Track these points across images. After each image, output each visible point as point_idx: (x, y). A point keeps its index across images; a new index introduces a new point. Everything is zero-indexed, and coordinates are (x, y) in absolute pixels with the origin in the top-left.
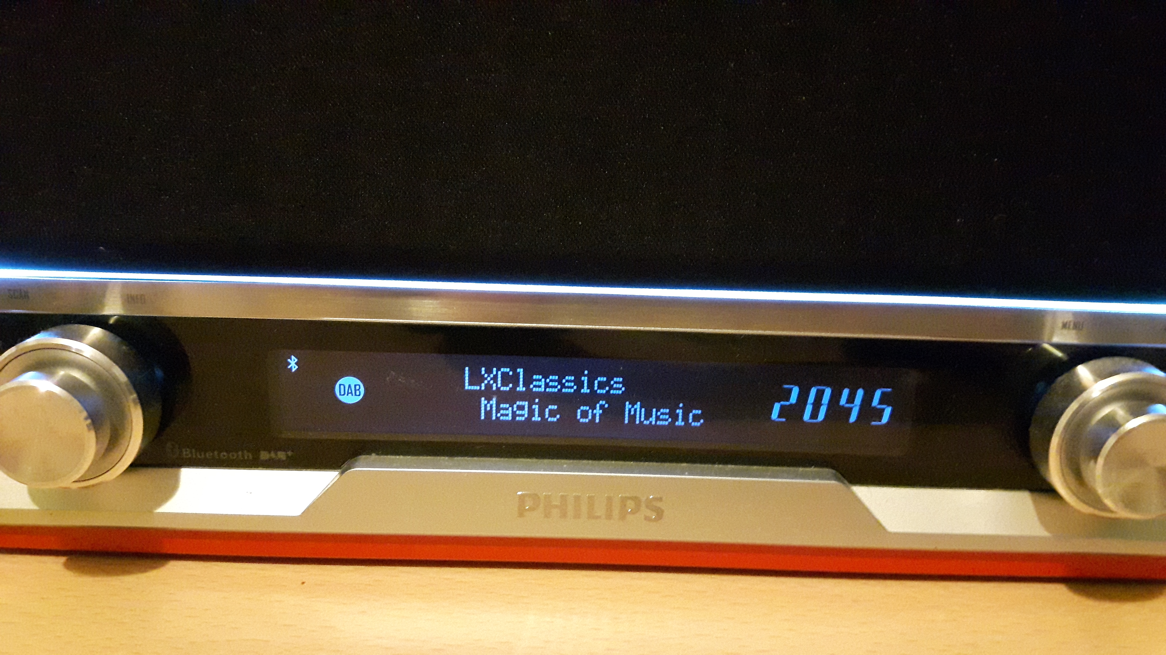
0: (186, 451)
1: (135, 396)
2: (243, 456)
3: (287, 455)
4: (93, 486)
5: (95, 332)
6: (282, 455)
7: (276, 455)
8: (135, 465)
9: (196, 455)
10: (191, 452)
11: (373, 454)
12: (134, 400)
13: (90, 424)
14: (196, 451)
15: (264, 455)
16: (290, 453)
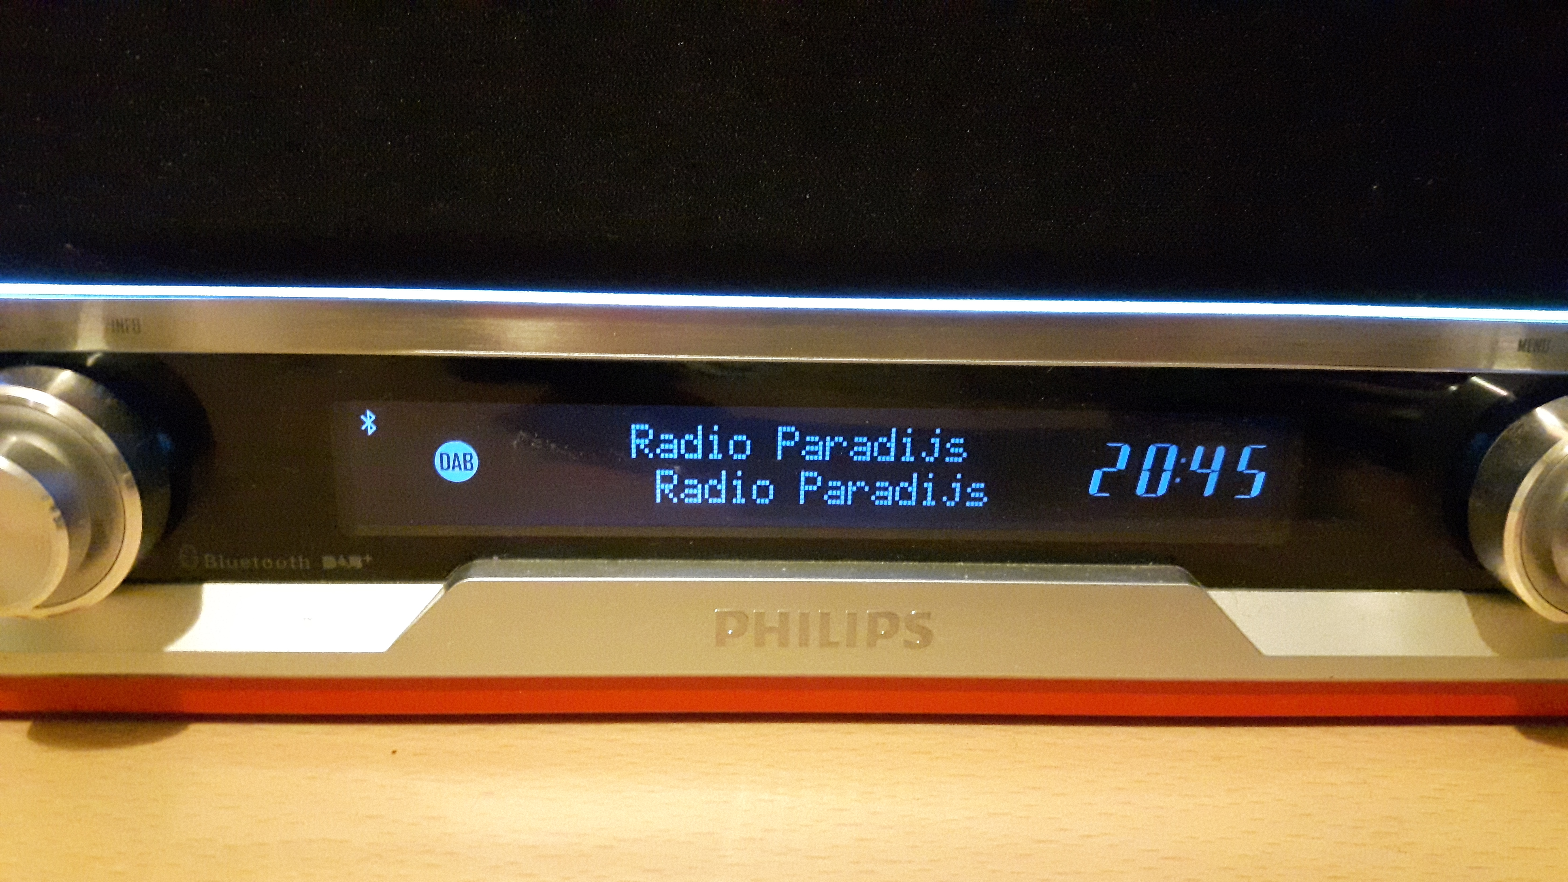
0: (211, 558)
1: (128, 475)
2: (297, 564)
3: (364, 561)
4: (66, 613)
5: (65, 377)
6: (356, 562)
7: (348, 561)
8: (132, 581)
9: (225, 564)
10: (218, 560)
11: (495, 558)
12: (127, 482)
13: (59, 518)
14: (225, 558)
15: (329, 562)
16: (368, 558)
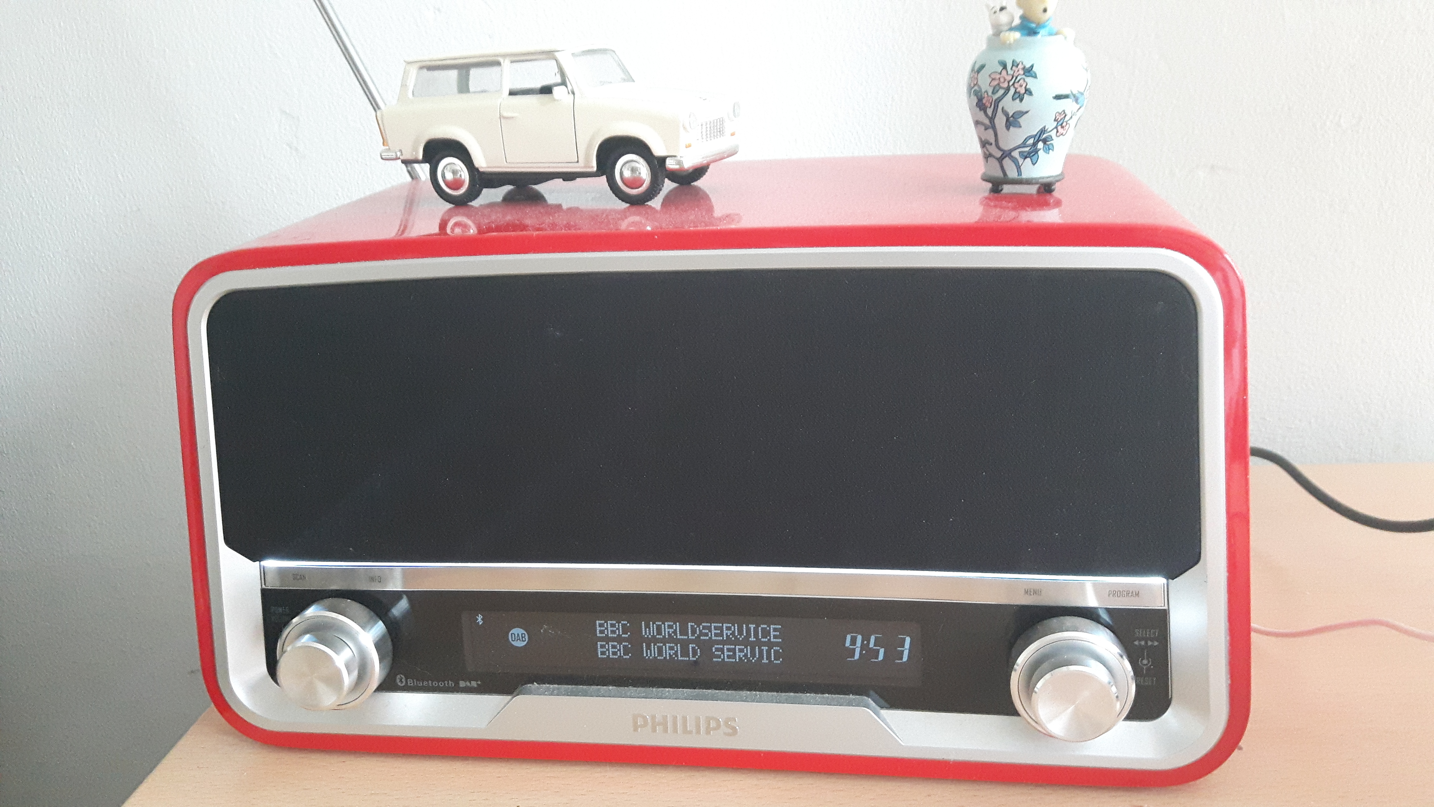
0: (410, 681)
2: (448, 684)
3: (478, 684)
6: (474, 684)
7: (470, 683)
8: (378, 689)
9: (417, 683)
10: (414, 682)
11: (537, 684)
14: (417, 681)
15: (462, 684)
16: (479, 683)
